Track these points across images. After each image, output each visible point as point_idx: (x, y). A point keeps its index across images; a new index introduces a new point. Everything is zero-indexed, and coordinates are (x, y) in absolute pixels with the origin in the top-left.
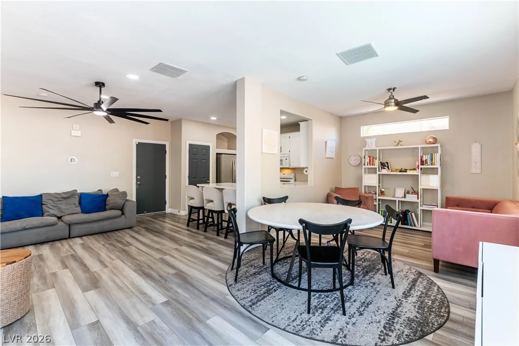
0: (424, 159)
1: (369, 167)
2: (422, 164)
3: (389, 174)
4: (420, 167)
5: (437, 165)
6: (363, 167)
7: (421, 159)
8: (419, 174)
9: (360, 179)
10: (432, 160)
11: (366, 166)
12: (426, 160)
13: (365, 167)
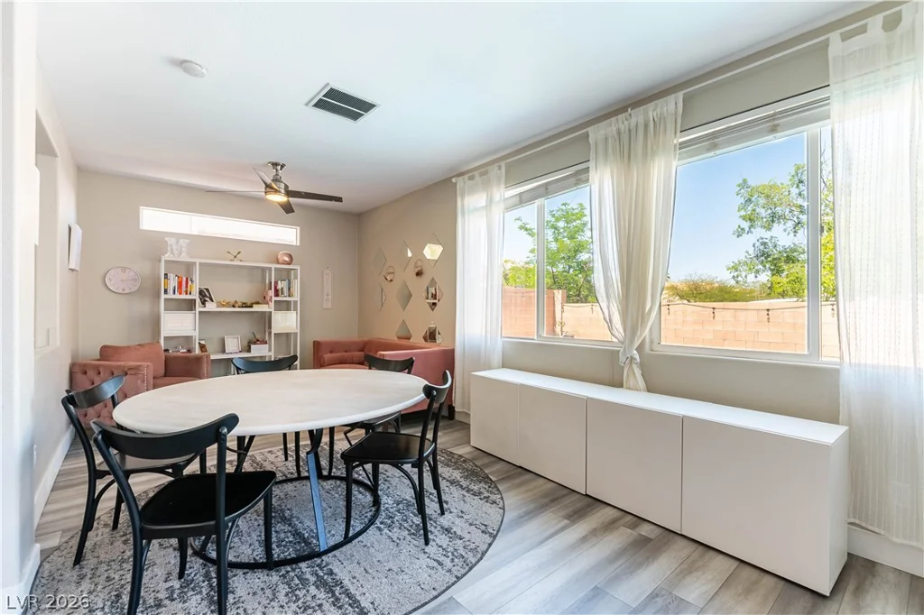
0: (279, 287)
1: (177, 296)
2: (277, 295)
3: (221, 312)
4: (274, 299)
5: (296, 297)
6: (163, 296)
7: (275, 287)
8: (272, 310)
9: (156, 323)
10: (289, 289)
11: (171, 295)
12: (282, 289)
13: (167, 296)
